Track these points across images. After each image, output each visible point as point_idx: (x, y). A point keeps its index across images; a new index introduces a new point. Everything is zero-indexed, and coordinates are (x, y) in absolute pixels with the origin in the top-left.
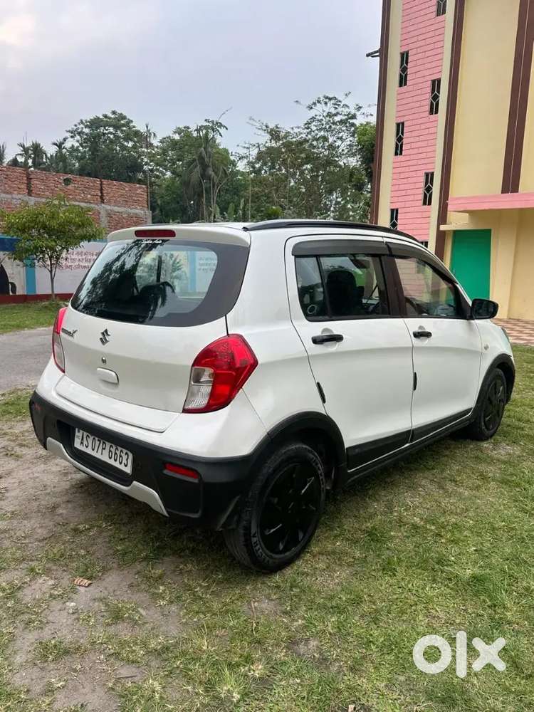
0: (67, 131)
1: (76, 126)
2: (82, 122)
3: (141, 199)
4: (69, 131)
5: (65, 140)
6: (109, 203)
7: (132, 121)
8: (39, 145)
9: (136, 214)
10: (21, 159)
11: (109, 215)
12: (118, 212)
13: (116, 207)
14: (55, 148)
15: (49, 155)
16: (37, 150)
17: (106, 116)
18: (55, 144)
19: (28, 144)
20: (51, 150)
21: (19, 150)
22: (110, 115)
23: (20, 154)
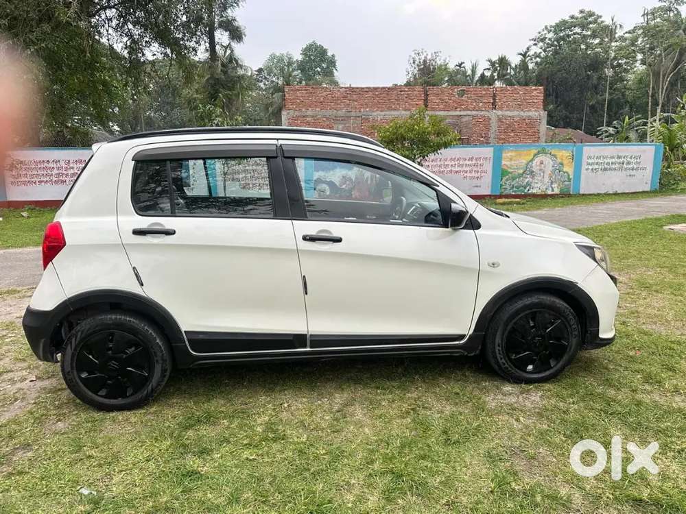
0: (530, 40)
1: (539, 33)
2: (546, 28)
3: (536, 101)
4: (532, 40)
5: (528, 49)
6: (501, 108)
7: (601, 17)
8: (505, 57)
9: (530, 116)
10: (488, 74)
11: (500, 120)
12: (510, 117)
13: (508, 112)
14: (520, 58)
15: (513, 65)
16: (503, 62)
17: (572, 17)
18: (521, 54)
19: (495, 58)
20: (515, 60)
21: (487, 65)
22: (578, 15)
23: (488, 69)
